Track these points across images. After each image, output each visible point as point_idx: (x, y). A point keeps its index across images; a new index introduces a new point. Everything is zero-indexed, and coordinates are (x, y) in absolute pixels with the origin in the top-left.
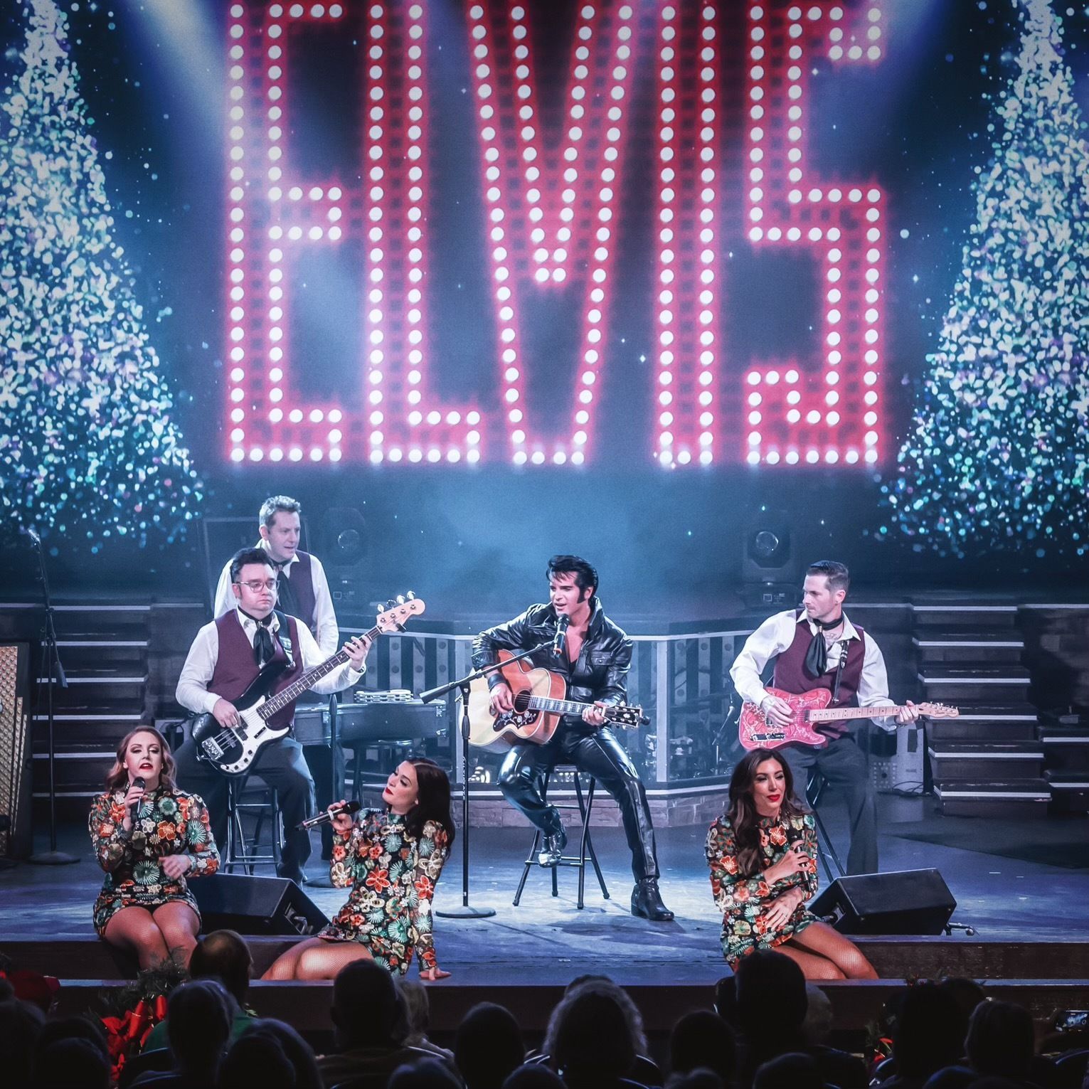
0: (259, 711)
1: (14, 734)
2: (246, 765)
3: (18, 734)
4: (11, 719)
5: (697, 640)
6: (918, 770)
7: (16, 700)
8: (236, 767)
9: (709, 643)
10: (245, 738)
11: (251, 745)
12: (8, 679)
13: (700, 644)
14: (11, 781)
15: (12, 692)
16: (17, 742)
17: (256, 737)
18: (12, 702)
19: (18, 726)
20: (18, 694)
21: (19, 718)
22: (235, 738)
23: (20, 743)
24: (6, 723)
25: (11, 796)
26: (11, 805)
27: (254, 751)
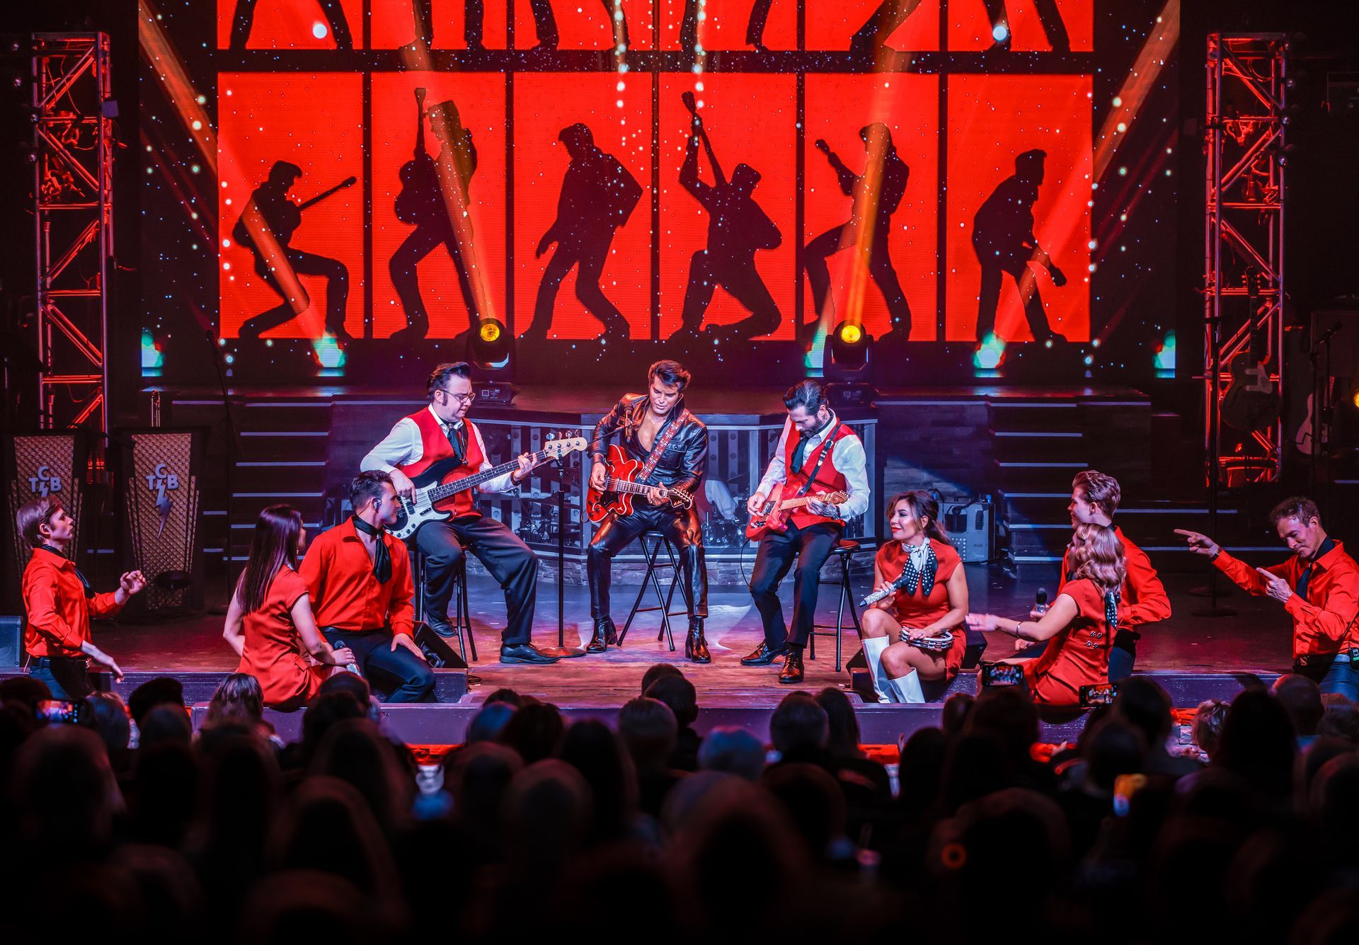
0: (430, 493)
1: (188, 506)
2: (407, 535)
3: (191, 506)
4: (186, 494)
5: (727, 431)
6: (984, 545)
7: (190, 479)
8: (399, 535)
9: (737, 434)
10: (412, 512)
11: (415, 519)
12: (183, 460)
13: (729, 435)
14: (186, 545)
15: (187, 471)
16: (191, 513)
17: (421, 514)
18: (187, 479)
19: (191, 500)
20: (191, 474)
21: (192, 493)
22: (404, 510)
23: (194, 514)
24: (181, 497)
25: (185, 558)
26: (185, 566)
27: (417, 525)
